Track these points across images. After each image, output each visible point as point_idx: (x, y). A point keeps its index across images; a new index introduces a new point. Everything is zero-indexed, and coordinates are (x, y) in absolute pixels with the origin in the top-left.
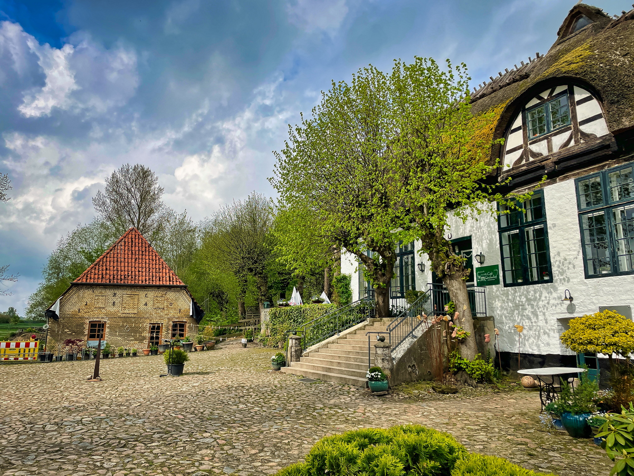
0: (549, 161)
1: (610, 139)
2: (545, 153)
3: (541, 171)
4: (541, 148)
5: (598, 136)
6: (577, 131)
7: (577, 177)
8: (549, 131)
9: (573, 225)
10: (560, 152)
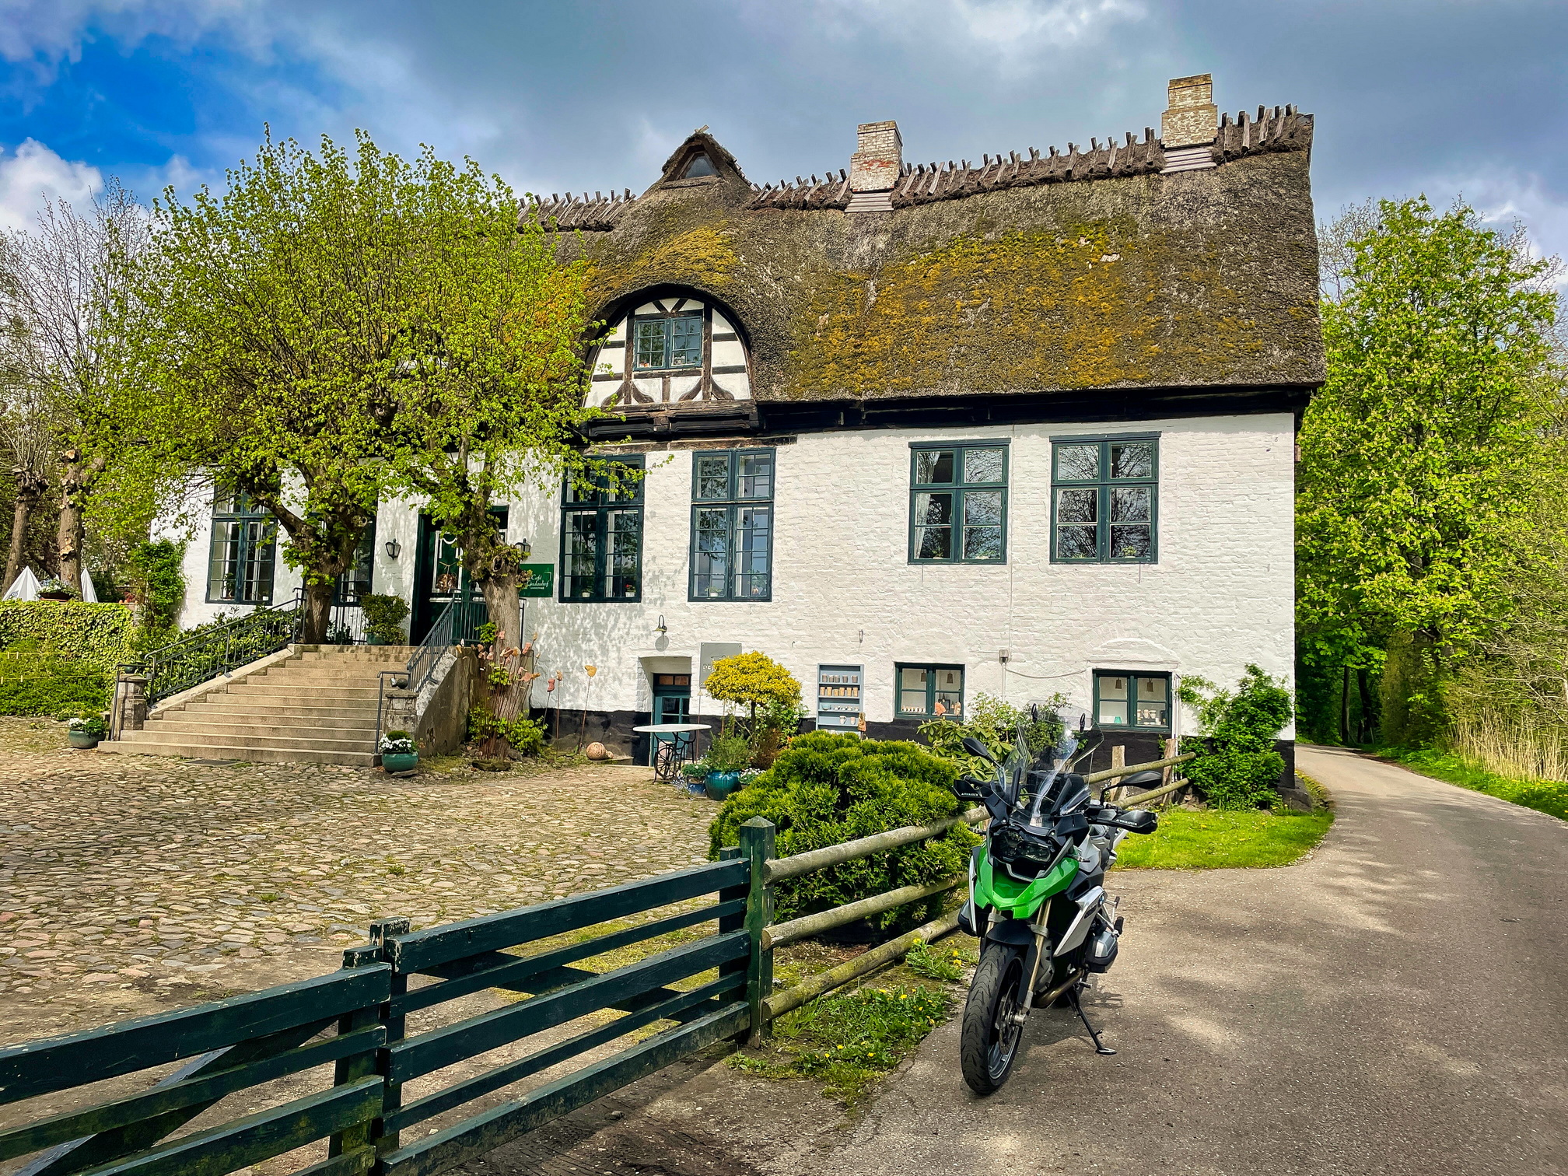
0: (661, 414)
1: (751, 408)
2: (658, 399)
3: (647, 425)
4: (650, 388)
5: (736, 398)
6: (708, 380)
7: (697, 449)
8: (667, 367)
9: (682, 519)
10: (680, 405)
